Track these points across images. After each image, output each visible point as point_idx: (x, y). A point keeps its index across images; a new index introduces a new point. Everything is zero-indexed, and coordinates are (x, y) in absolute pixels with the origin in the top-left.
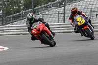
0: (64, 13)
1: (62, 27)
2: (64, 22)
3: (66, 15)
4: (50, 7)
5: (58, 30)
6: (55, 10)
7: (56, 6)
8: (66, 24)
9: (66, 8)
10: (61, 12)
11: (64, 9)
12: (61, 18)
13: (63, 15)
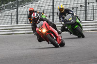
0: (17, 15)
1: (15, 29)
2: (17, 24)
3: (19, 17)
4: (3, 9)
5: (11, 31)
6: (8, 12)
7: (9, 8)
8: (19, 26)
9: (19, 10)
10: (14, 14)
11: (17, 11)
12: (14, 20)
13: (15, 17)
